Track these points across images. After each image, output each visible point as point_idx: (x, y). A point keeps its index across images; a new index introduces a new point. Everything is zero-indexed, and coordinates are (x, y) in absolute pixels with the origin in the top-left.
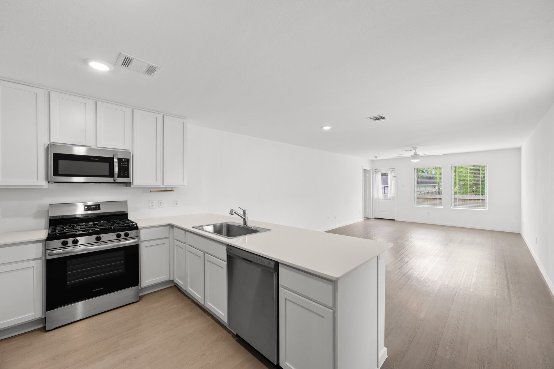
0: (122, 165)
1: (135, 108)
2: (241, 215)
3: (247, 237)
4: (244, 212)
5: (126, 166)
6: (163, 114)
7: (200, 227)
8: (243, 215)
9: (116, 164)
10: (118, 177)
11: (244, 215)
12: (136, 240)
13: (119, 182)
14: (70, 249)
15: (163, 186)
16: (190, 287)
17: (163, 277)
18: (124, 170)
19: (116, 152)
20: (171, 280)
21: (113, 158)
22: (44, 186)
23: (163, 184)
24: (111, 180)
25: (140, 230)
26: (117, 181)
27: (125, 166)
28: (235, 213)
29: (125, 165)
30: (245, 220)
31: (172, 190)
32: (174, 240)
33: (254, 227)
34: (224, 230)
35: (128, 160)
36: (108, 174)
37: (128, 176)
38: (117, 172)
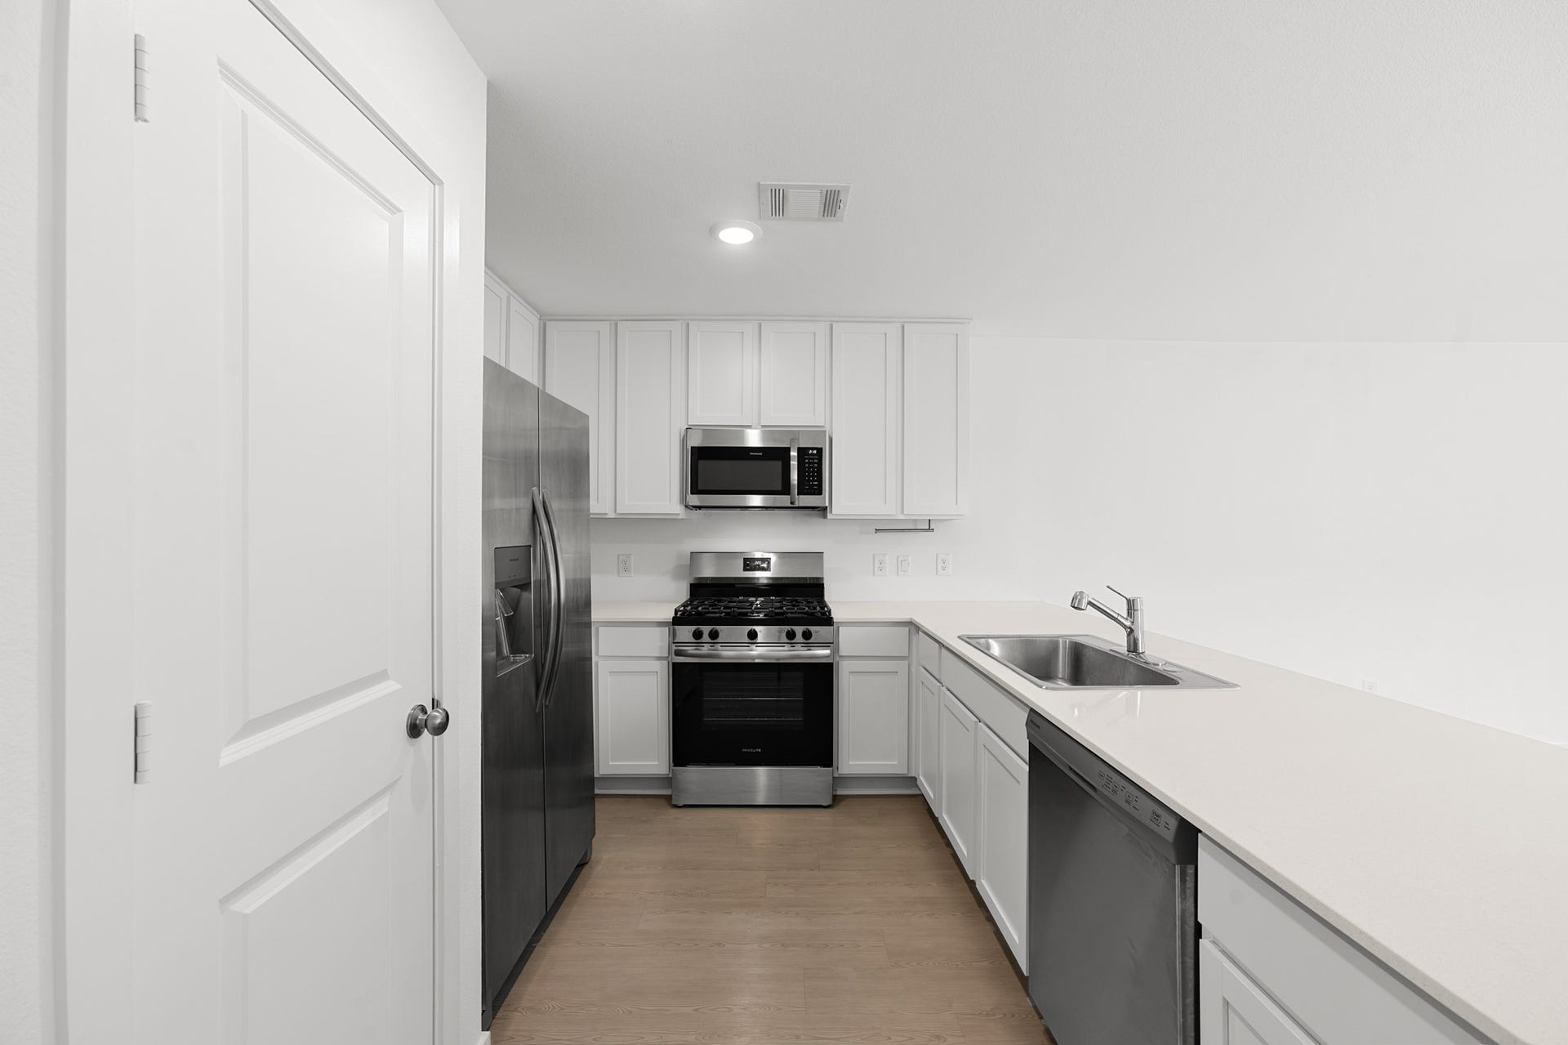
0: (807, 465)
1: (837, 319)
2: (1116, 616)
3: (1139, 693)
4: (1131, 605)
5: (816, 465)
6: (902, 320)
7: (983, 641)
8: (1125, 617)
9: (794, 463)
10: (798, 494)
11: (1129, 614)
12: (827, 652)
13: (801, 505)
14: (705, 649)
15: (902, 517)
16: (948, 813)
17: (891, 764)
18: (811, 476)
19: (794, 434)
20: (912, 777)
21: (788, 450)
22: (679, 514)
23: (903, 512)
24: (784, 500)
25: (838, 627)
26: (796, 505)
27: (813, 468)
28: (1090, 603)
29: (813, 463)
30: (1131, 631)
31: (930, 529)
32: (921, 668)
33: (1167, 663)
34: (1062, 664)
35: (820, 451)
36: (779, 488)
37: (818, 491)
38: (796, 482)
